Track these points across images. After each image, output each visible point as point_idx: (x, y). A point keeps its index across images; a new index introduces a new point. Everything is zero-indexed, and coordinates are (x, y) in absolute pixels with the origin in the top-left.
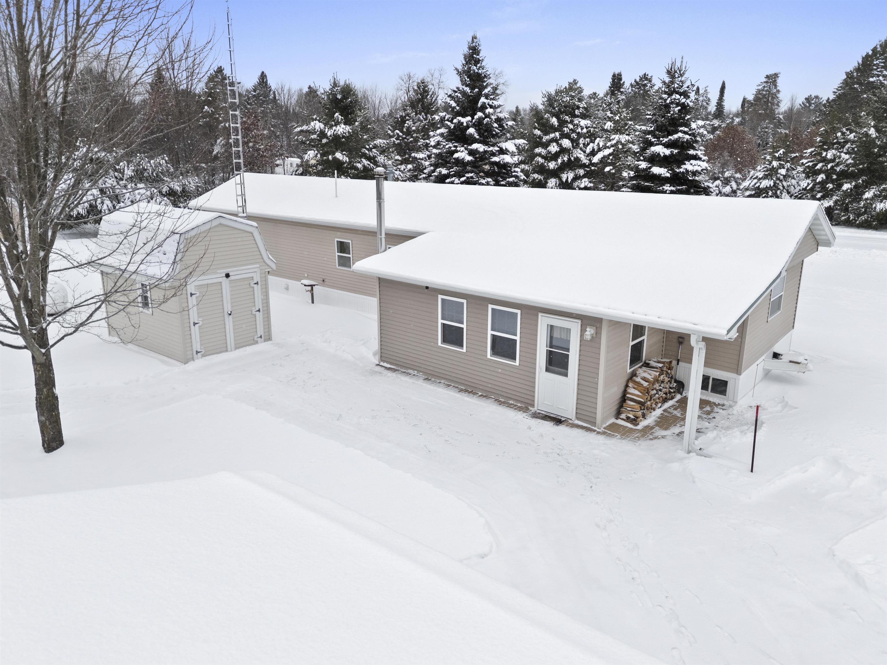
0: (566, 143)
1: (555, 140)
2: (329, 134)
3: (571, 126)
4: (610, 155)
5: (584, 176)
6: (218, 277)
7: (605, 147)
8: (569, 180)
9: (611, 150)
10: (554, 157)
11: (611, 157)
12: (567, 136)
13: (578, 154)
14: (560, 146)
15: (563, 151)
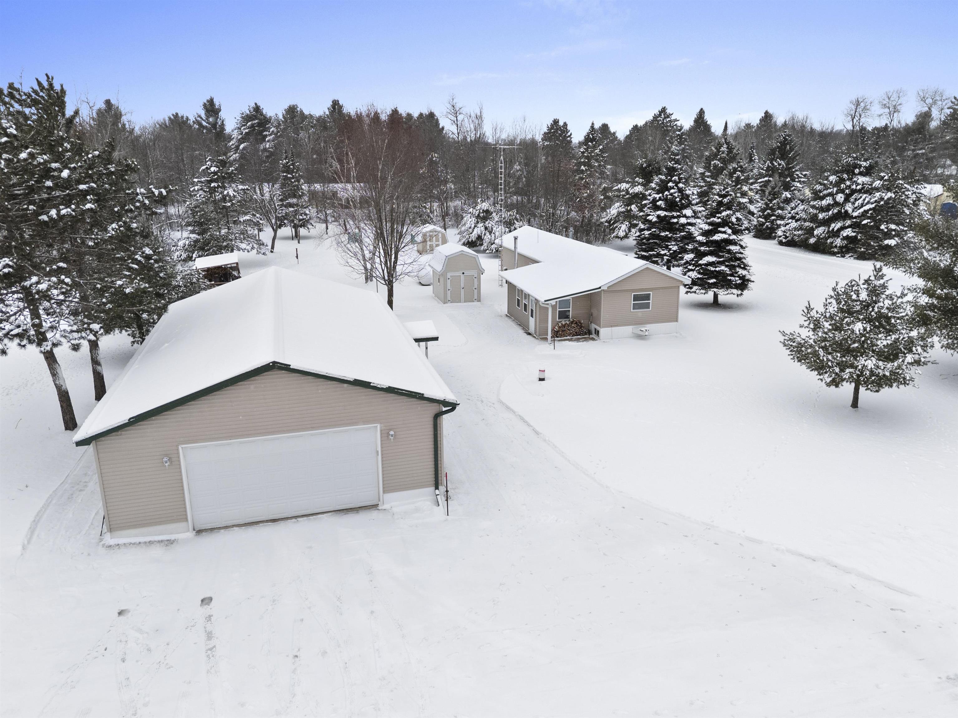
0: (840, 198)
1: (830, 194)
2: (631, 192)
3: (848, 183)
4: (870, 209)
5: (849, 227)
6: (460, 273)
7: (868, 203)
8: (835, 229)
9: (873, 206)
10: (827, 208)
11: (870, 212)
12: (842, 191)
13: (849, 207)
14: (834, 199)
15: (836, 204)
